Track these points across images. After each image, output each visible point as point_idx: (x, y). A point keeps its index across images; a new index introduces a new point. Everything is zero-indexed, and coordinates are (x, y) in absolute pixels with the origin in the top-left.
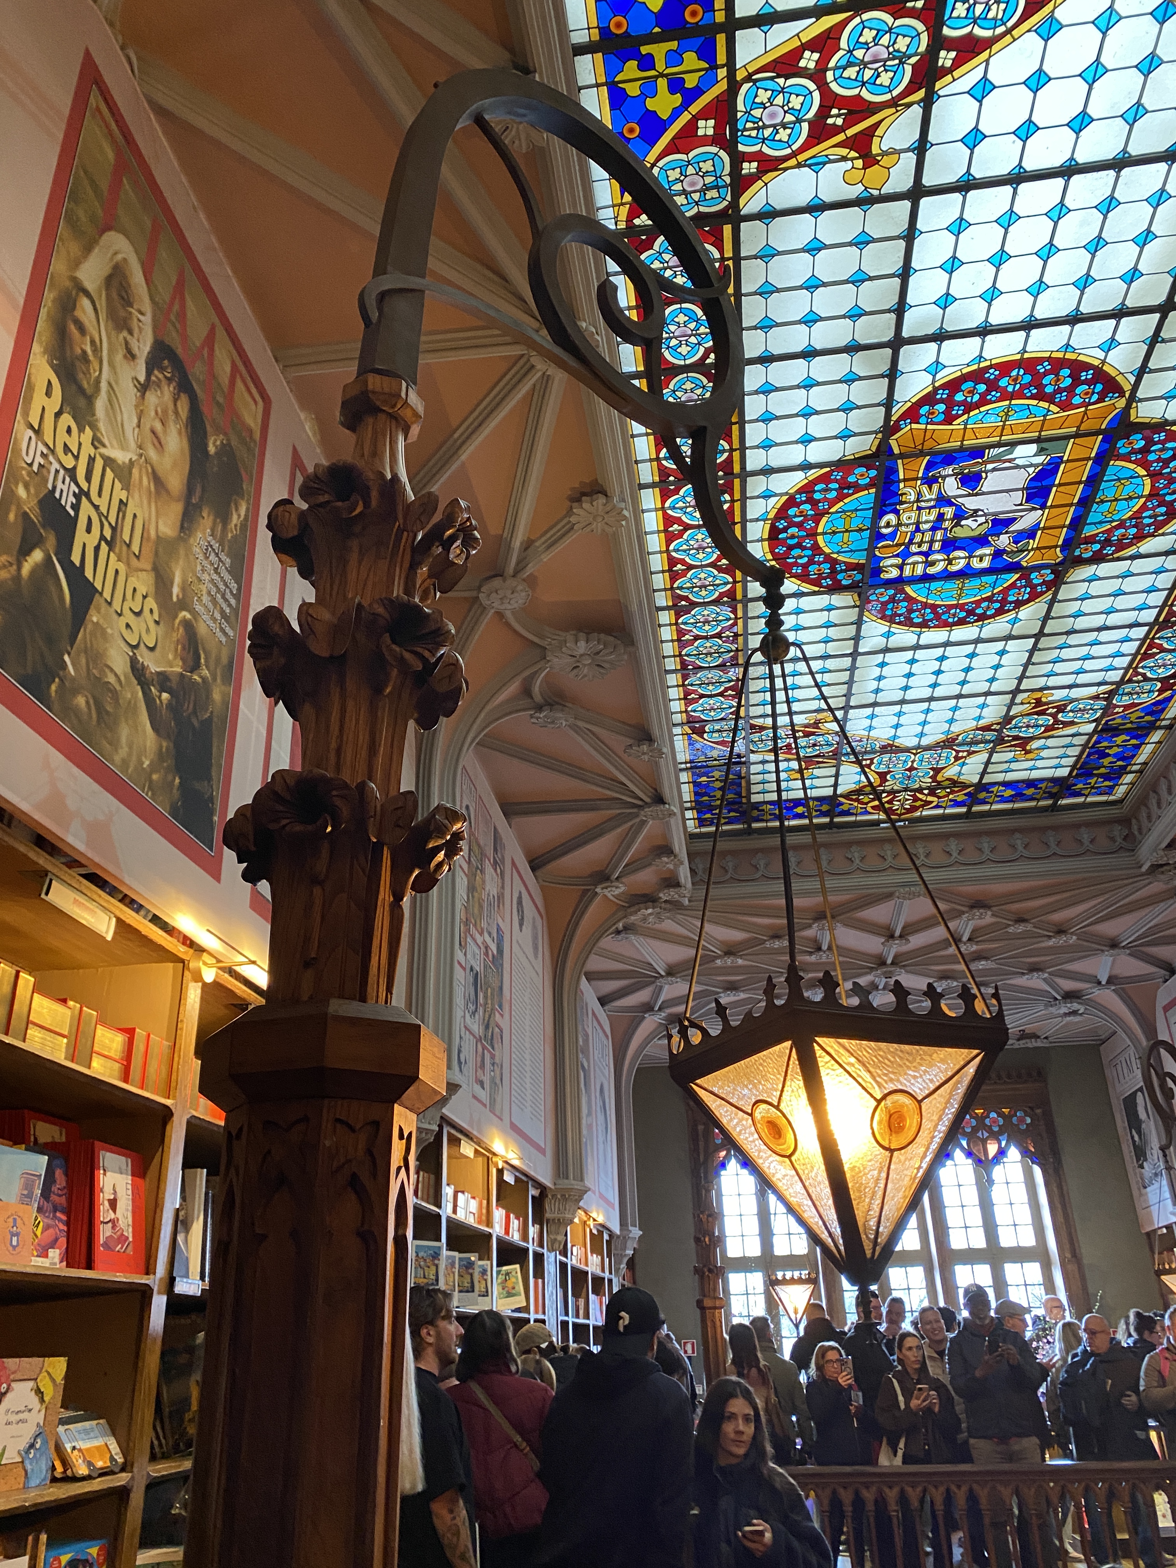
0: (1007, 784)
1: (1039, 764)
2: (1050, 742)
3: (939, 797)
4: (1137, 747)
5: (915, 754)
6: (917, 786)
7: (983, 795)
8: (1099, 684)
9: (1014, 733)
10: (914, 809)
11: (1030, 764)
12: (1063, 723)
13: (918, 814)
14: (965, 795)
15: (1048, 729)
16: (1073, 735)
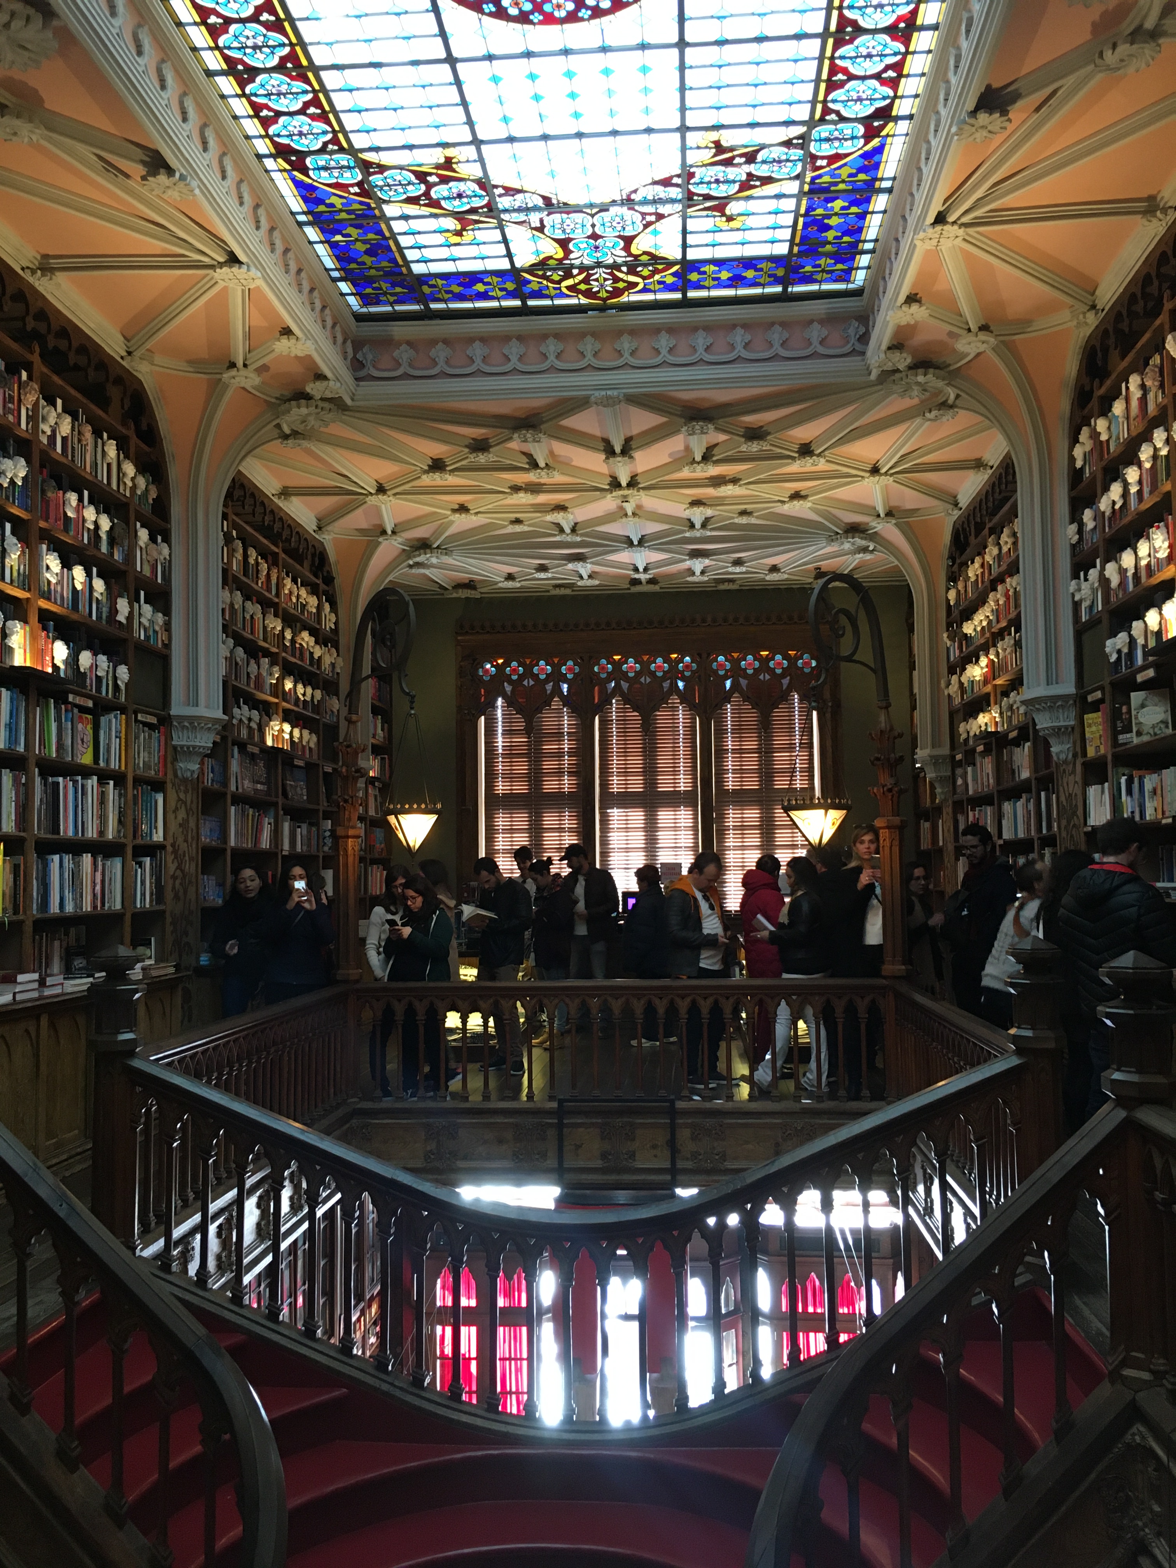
0: (719, 263)
1: (749, 236)
2: (752, 206)
3: (644, 278)
4: (862, 216)
5: (593, 216)
6: (611, 261)
7: (694, 277)
8: (788, 123)
9: (702, 190)
10: (617, 293)
11: (737, 236)
12: (759, 178)
13: (624, 298)
14: (673, 274)
15: (745, 186)
16: (779, 196)
